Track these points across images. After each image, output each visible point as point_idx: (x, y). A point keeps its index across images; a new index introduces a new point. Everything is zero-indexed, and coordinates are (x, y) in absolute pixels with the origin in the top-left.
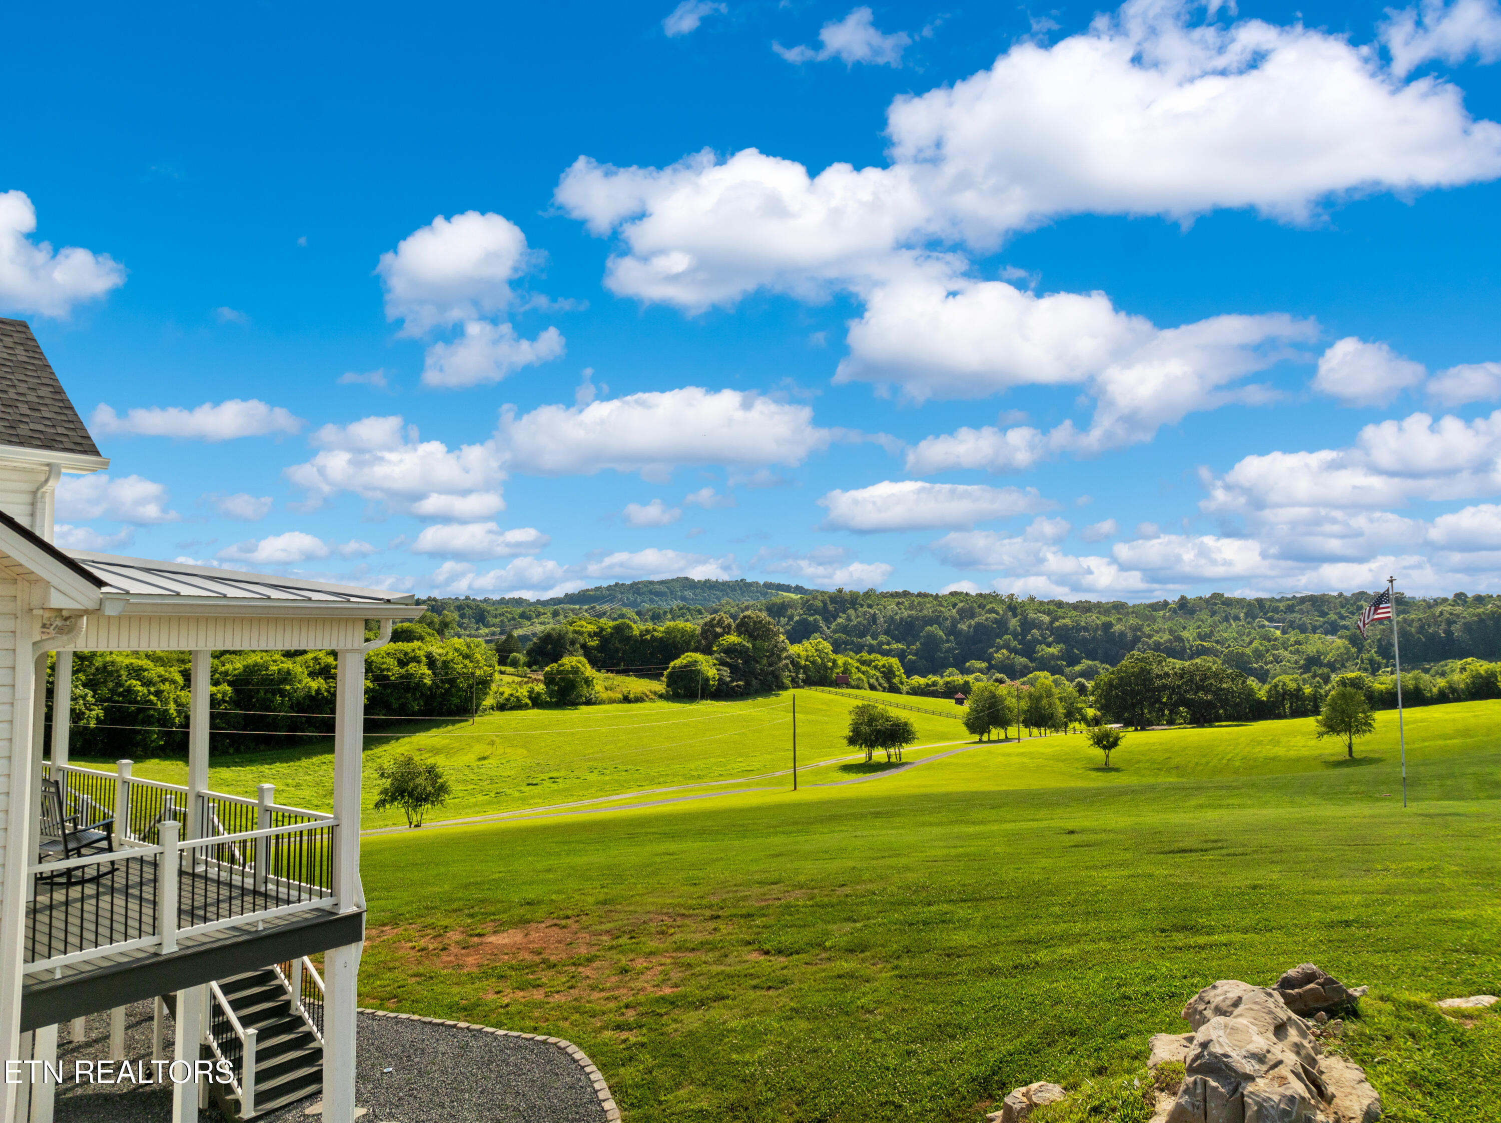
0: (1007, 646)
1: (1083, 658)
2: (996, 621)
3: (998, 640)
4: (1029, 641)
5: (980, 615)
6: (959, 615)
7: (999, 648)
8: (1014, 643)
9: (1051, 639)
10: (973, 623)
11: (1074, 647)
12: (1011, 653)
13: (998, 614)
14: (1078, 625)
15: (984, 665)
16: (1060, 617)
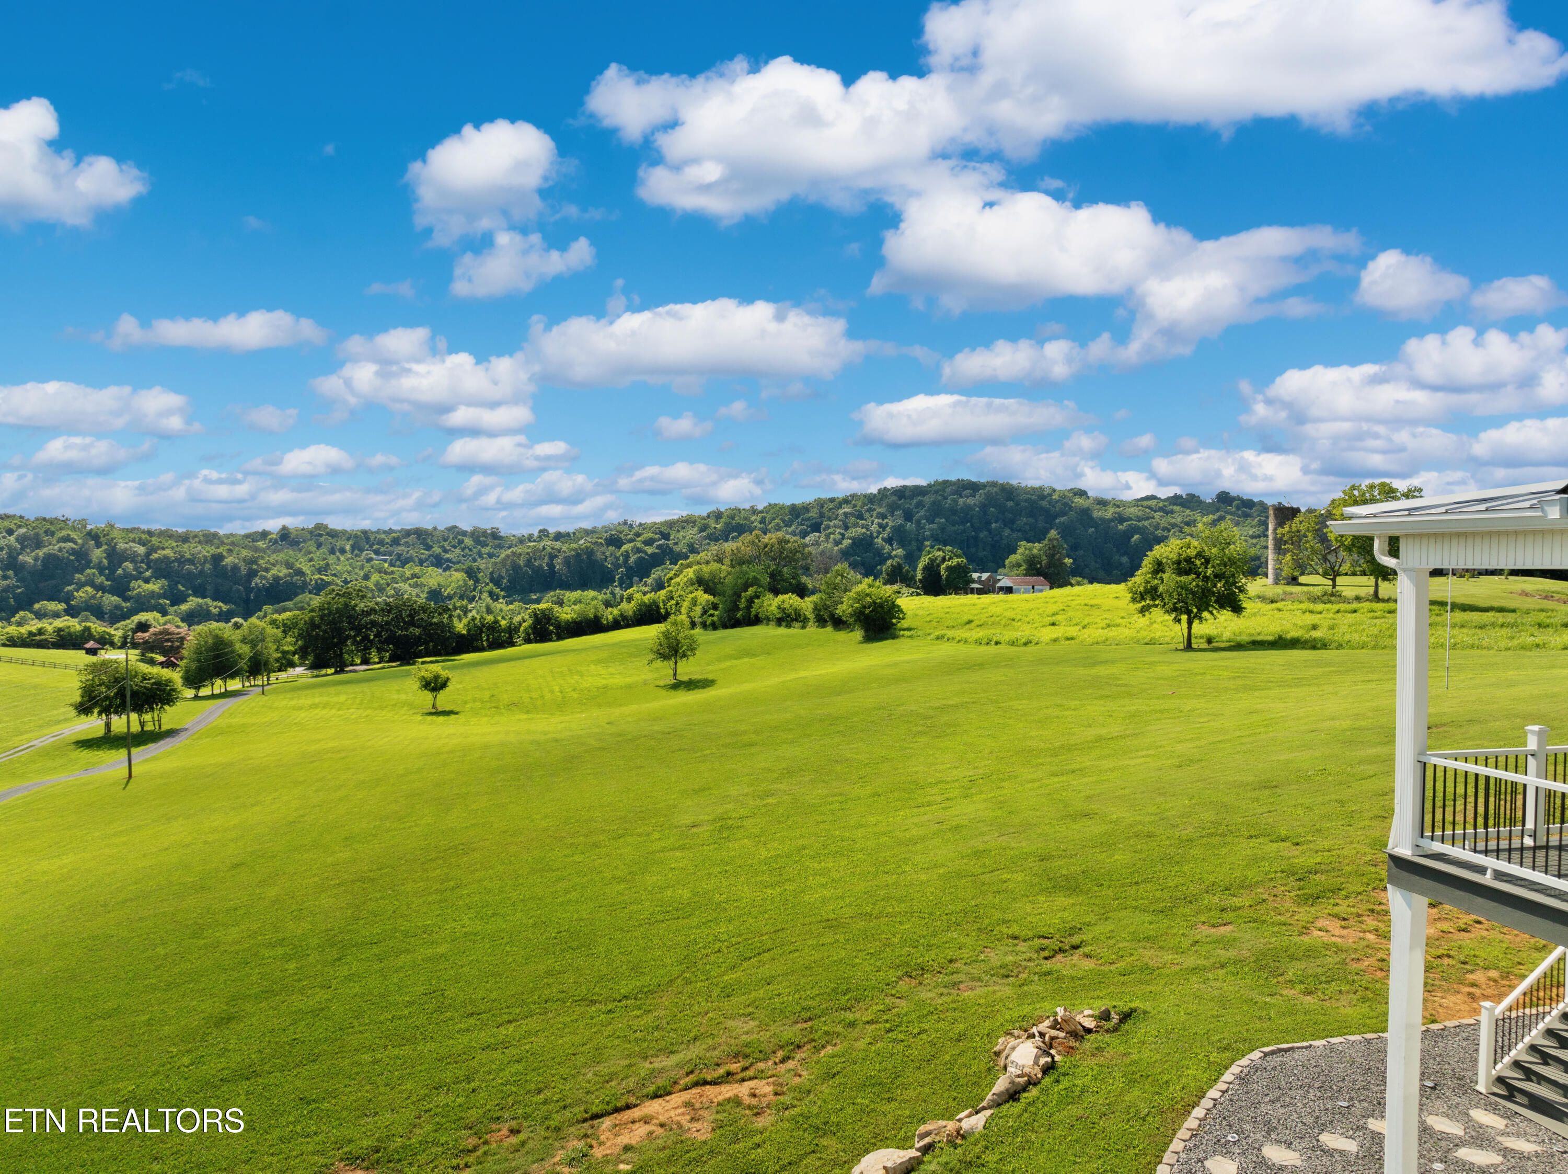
0: (91, 583)
1: (190, 595)
2: (74, 552)
3: (77, 576)
4: (119, 575)
5: (50, 544)
6: (20, 543)
7: (80, 586)
8: (100, 580)
9: (148, 574)
10: (41, 554)
11: (178, 583)
12: (98, 591)
13: (75, 543)
14: (182, 556)
15: (61, 607)
16: (158, 548)
